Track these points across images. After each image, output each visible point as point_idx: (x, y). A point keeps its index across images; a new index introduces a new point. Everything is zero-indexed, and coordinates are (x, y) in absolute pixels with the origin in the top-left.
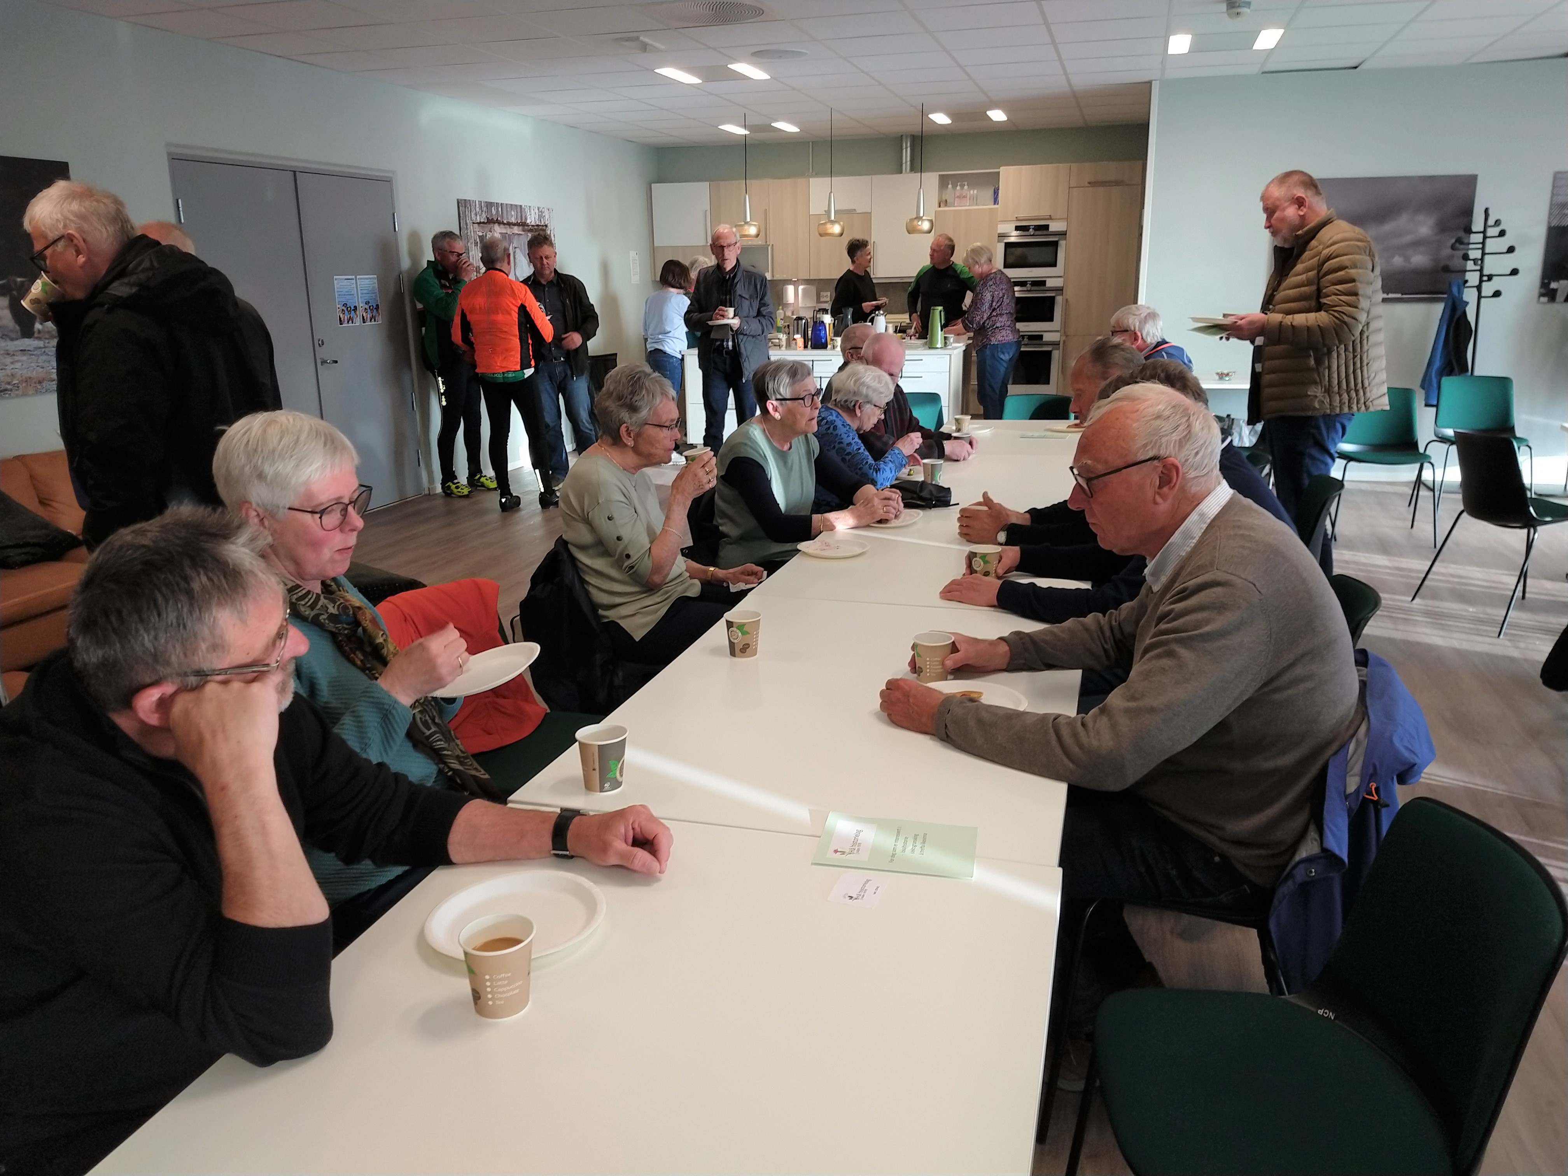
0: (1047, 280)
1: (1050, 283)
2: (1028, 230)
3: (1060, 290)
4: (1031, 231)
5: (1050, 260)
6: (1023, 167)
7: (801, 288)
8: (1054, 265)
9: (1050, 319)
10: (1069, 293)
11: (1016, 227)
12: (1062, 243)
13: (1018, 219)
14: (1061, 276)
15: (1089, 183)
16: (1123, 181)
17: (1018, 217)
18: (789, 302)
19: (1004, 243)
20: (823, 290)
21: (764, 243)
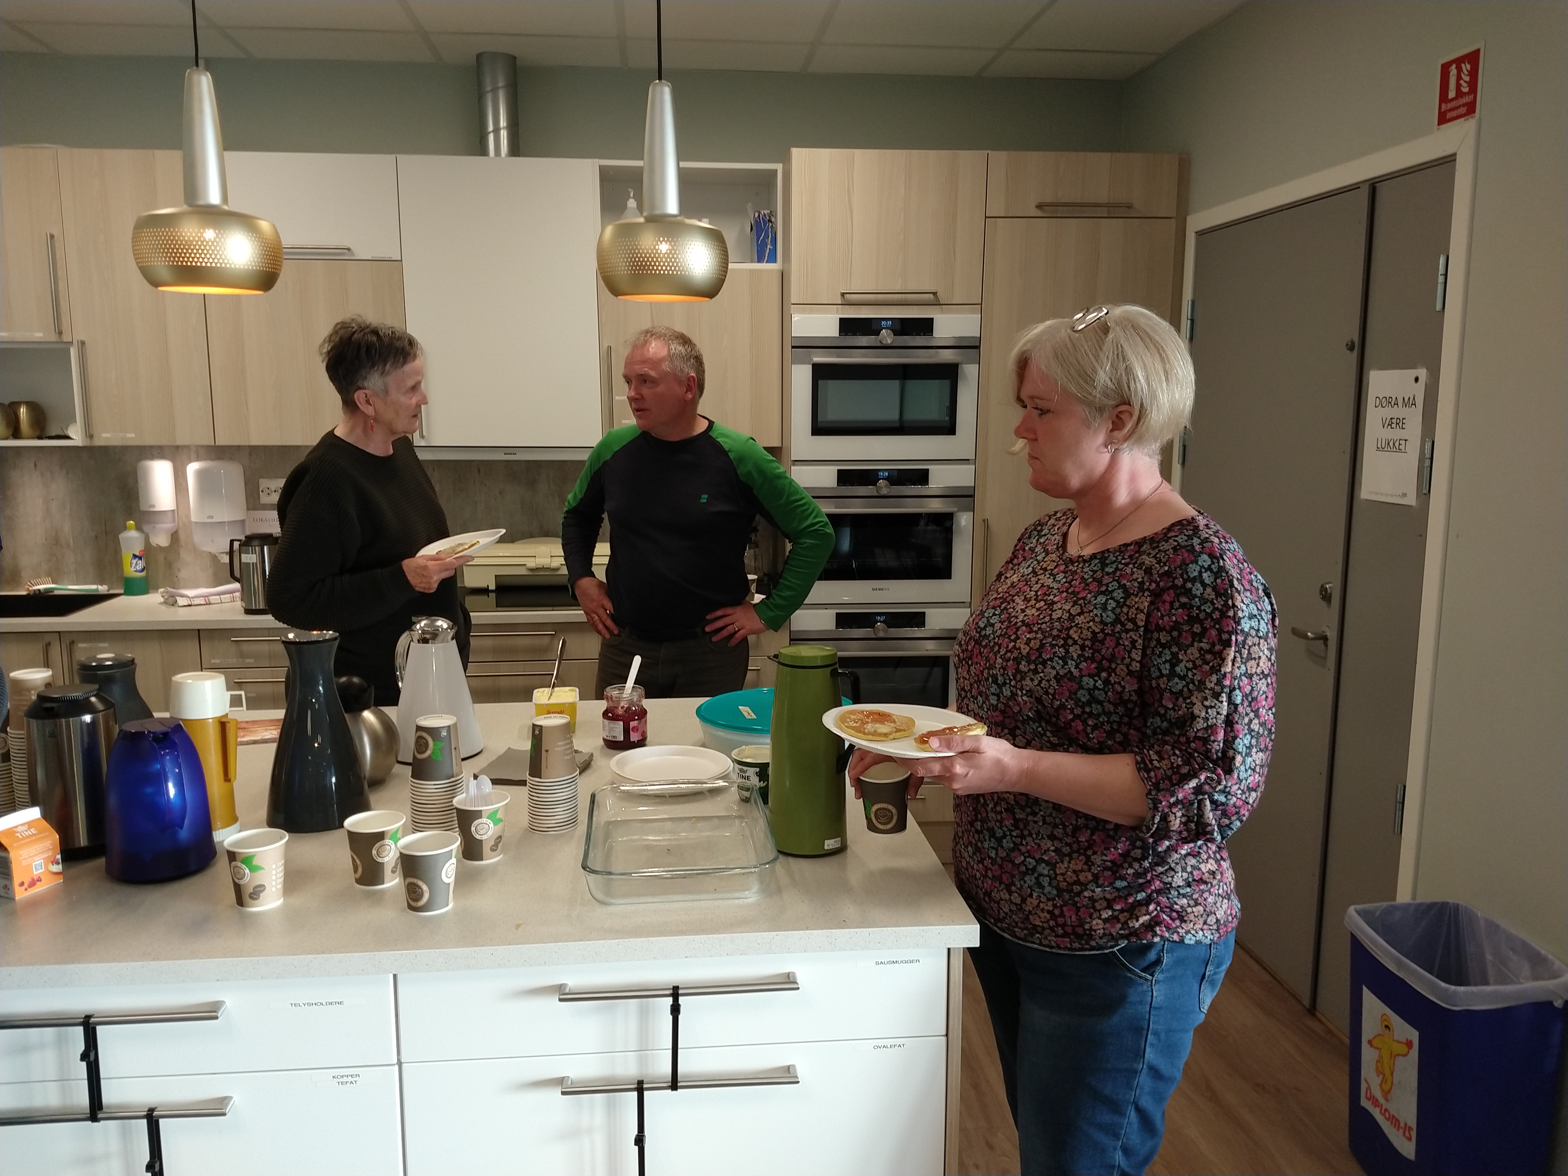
0: (933, 469)
1: (940, 477)
2: (877, 333)
3: (965, 496)
4: (886, 336)
5: (934, 413)
6: (858, 152)
7: (192, 468)
8: (950, 429)
9: (943, 571)
10: (989, 503)
11: (842, 321)
12: (970, 371)
13: (846, 300)
14: (968, 460)
15: (1039, 206)
16: (1130, 207)
17: (848, 295)
18: (154, 506)
19: (811, 366)
20: (260, 480)
21: (53, 338)
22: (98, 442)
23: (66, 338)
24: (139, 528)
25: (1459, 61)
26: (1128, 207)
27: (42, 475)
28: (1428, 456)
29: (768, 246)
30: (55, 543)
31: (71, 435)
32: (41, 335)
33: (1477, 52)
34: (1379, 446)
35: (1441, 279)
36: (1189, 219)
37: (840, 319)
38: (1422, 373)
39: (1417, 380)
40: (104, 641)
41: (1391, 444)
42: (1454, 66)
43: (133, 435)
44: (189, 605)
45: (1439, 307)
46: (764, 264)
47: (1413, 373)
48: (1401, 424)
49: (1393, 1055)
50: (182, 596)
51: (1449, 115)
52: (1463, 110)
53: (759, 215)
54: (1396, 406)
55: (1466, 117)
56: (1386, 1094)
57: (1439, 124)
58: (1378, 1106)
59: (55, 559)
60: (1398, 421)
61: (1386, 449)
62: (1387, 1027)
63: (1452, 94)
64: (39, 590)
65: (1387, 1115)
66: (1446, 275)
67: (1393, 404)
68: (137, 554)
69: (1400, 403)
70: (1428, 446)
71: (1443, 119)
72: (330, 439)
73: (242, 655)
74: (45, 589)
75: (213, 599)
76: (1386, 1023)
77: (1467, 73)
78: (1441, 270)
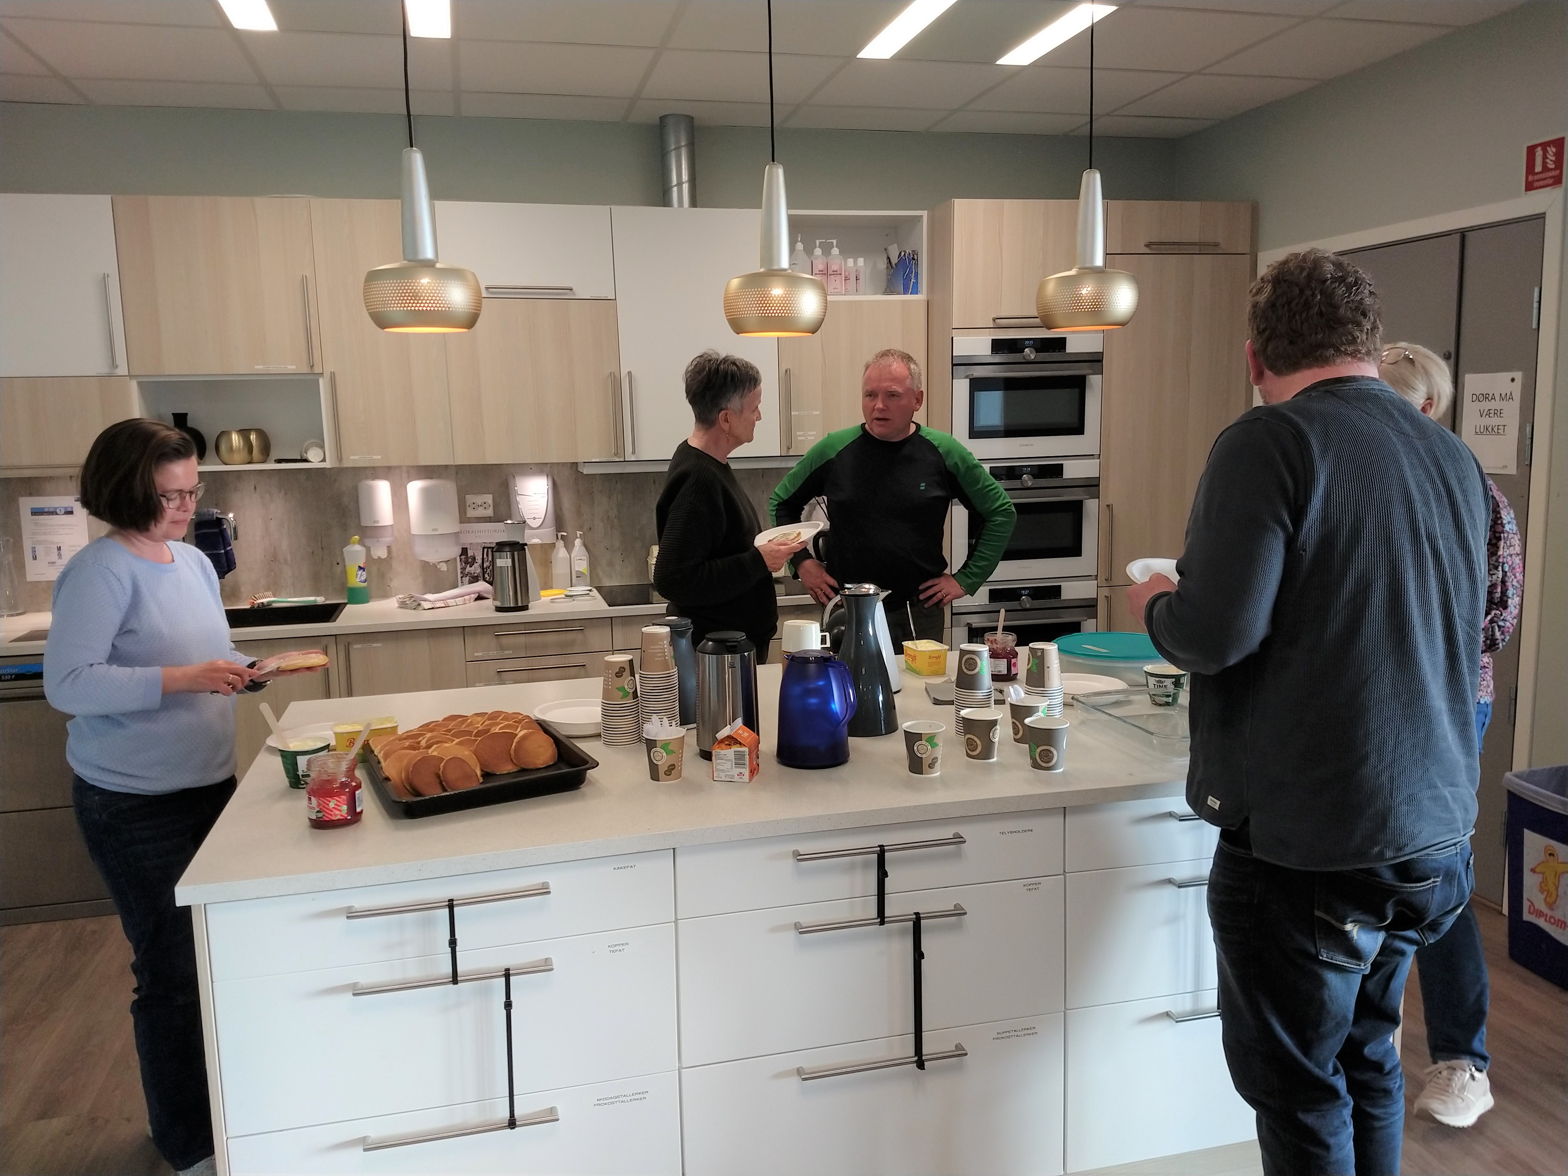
0: (1066, 463)
1: (1073, 470)
2: (1020, 351)
3: (1092, 486)
4: (1029, 353)
5: (1067, 418)
6: (1007, 202)
7: (415, 487)
8: (1078, 429)
9: (1075, 550)
10: (1111, 491)
11: (994, 342)
12: (1094, 381)
13: (997, 325)
14: (1093, 455)
15: (1148, 245)
16: (1216, 245)
17: (998, 320)
18: (378, 522)
19: (968, 380)
20: (467, 496)
21: (305, 370)
22: (347, 464)
23: (318, 369)
24: (361, 542)
25: (1544, 146)
26: (1215, 246)
27: (262, 497)
28: (1529, 435)
29: (912, 280)
30: (273, 559)
31: (310, 458)
32: (294, 367)
33: (1562, 140)
34: (1478, 430)
35: (1536, 305)
36: (1261, 255)
37: (992, 340)
38: (1518, 375)
39: (1513, 380)
40: (377, 641)
41: (1490, 429)
42: (1539, 149)
43: (379, 457)
44: (433, 608)
45: (1534, 326)
46: (909, 295)
47: (1511, 375)
48: (1498, 414)
49: (1558, 874)
50: (425, 600)
51: (1536, 184)
52: (1551, 181)
53: (905, 254)
54: (1493, 400)
55: (1552, 187)
56: (1551, 906)
57: (1526, 190)
58: (1543, 916)
59: (273, 574)
60: (1496, 411)
61: (1485, 433)
62: (1550, 854)
63: (1538, 168)
64: (262, 603)
65: (1552, 920)
66: (1540, 302)
67: (1490, 398)
68: (362, 566)
69: (1497, 398)
70: (1528, 429)
71: (1529, 187)
72: (685, 449)
73: (502, 648)
74: (268, 602)
75: (451, 602)
76: (1550, 852)
77: (1552, 154)
78: (1536, 299)
